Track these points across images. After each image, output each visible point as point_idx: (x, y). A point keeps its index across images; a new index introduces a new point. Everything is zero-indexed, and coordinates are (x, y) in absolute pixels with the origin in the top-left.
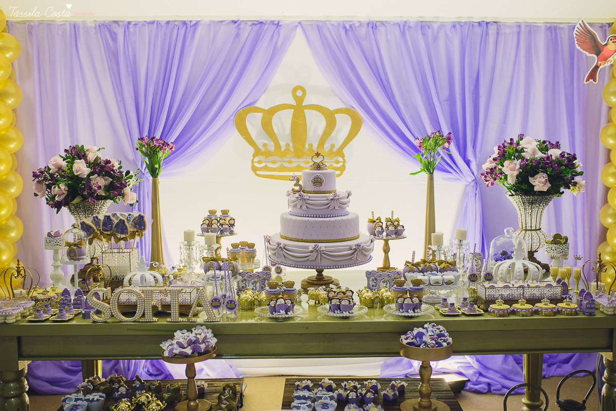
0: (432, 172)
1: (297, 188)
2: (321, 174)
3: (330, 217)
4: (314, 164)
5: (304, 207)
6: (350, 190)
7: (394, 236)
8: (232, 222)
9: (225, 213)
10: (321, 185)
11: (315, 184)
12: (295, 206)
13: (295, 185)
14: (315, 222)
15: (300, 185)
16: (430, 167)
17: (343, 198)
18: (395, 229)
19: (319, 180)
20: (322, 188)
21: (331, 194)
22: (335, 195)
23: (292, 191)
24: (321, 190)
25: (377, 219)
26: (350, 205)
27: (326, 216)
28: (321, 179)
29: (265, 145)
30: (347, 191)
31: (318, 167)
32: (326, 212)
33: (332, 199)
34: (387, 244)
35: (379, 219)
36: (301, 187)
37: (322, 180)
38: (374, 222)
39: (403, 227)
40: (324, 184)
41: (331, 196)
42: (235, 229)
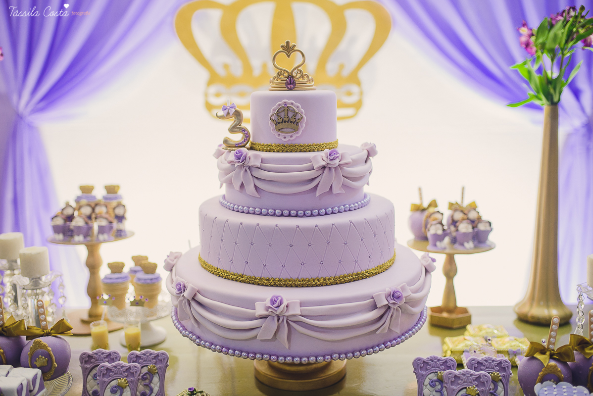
0: (556, 99)
1: (238, 137)
2: (297, 99)
3: (319, 215)
4: (279, 74)
5: (250, 189)
6: (371, 141)
7: (469, 245)
8: (119, 211)
9: (112, 190)
10: (296, 130)
11: (281, 126)
12: (230, 183)
13: (233, 130)
14: (277, 230)
15: (244, 130)
16: (552, 91)
17: (355, 163)
18: (473, 228)
19: (291, 114)
20: (299, 137)
21: (322, 154)
22: (333, 155)
23: (224, 146)
24: (297, 142)
25: (430, 206)
26: (371, 179)
27: (308, 212)
28: (295, 114)
29: (226, 66)
30: (366, 144)
31: (291, 83)
32: (308, 202)
33: (324, 167)
34: (451, 260)
35: (433, 204)
36: (247, 136)
37: (299, 116)
38: (424, 210)
39: (490, 224)
40: (303, 126)
41: (319, 158)
42: (127, 225)
